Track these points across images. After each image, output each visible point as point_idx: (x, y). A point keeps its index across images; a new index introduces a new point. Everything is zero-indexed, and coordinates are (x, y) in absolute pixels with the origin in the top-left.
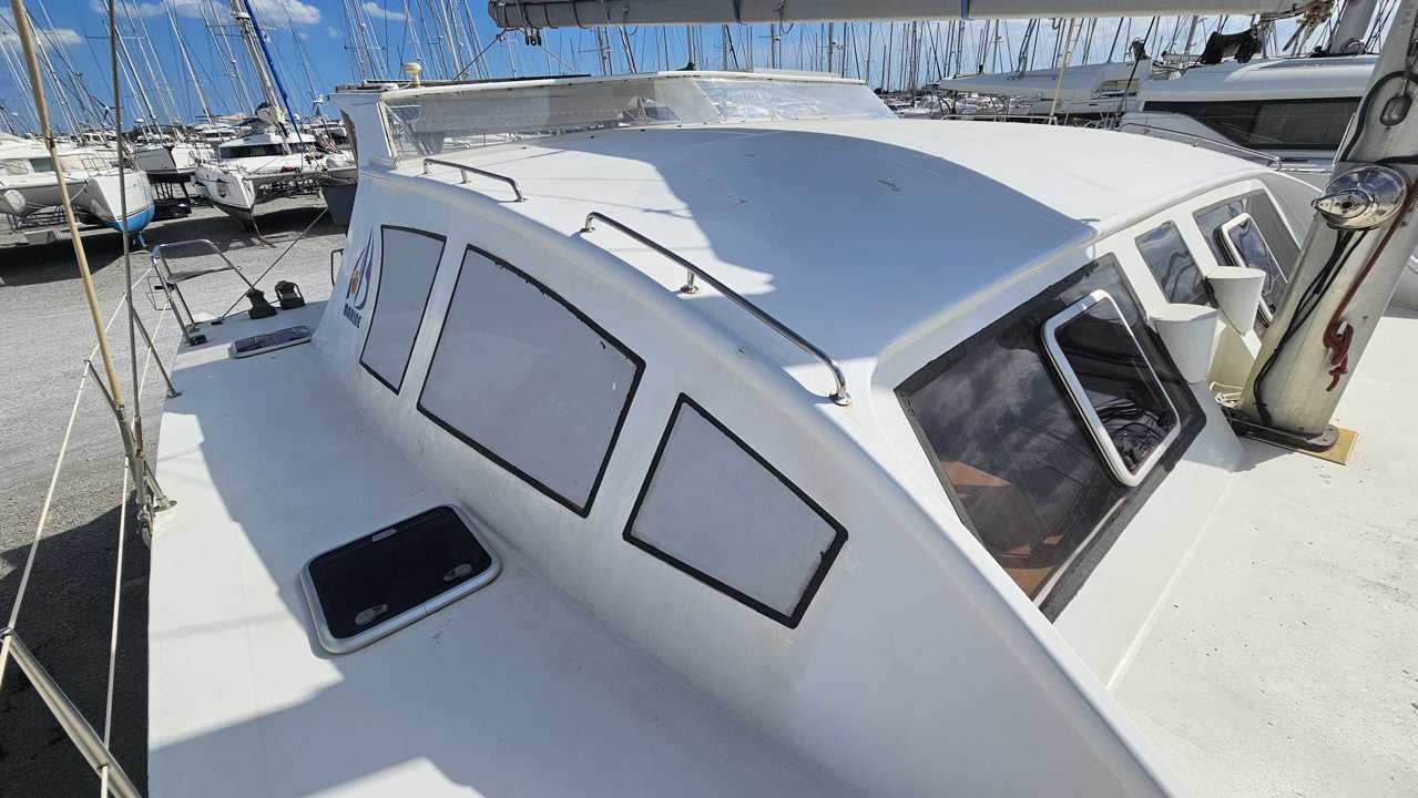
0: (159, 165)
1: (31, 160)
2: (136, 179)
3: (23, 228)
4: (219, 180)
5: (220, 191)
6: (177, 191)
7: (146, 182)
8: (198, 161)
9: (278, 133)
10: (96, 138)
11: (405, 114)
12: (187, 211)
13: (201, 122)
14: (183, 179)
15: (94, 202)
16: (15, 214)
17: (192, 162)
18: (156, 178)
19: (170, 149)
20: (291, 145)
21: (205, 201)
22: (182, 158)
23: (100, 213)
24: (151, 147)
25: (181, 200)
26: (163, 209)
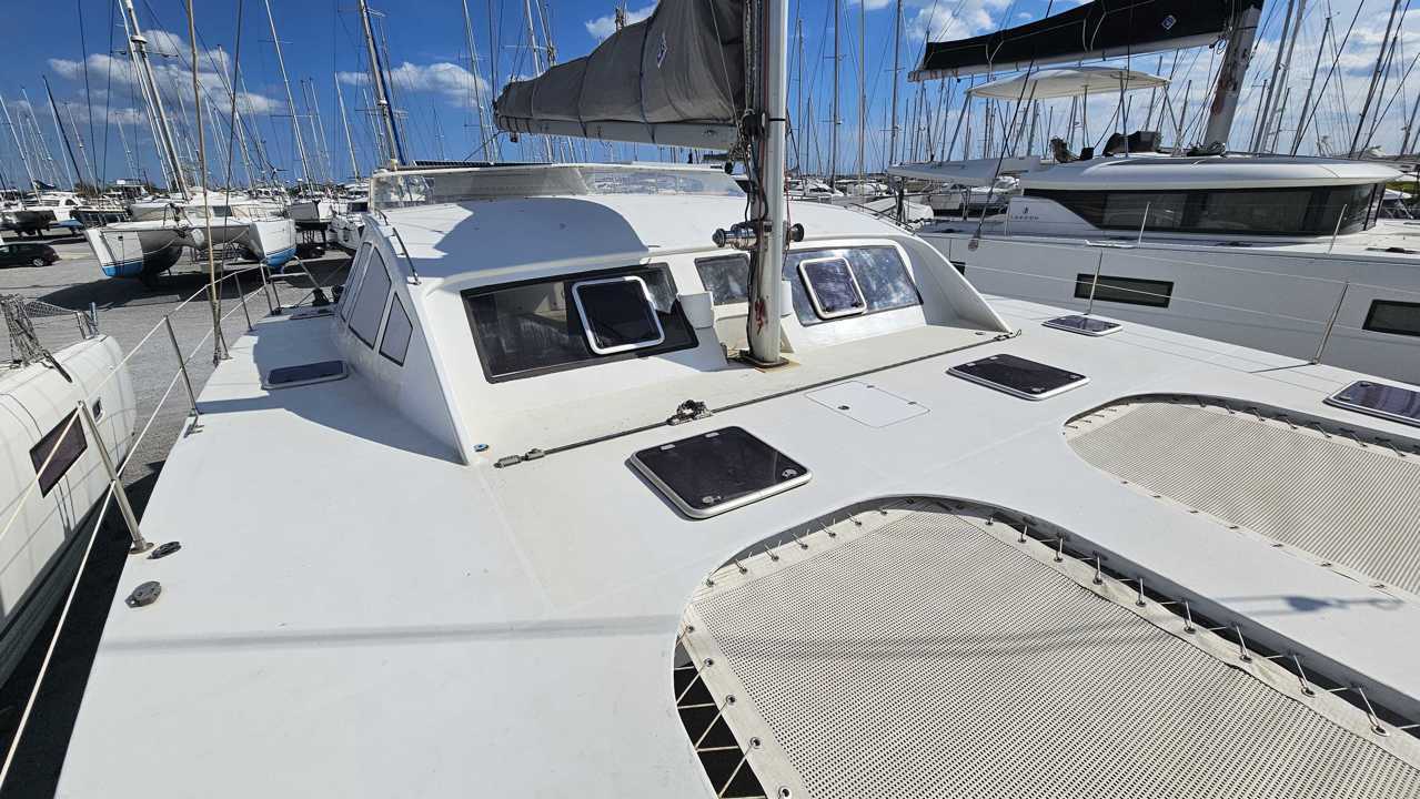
0: (305, 216)
1: (214, 208)
2: (288, 224)
3: (201, 260)
4: (345, 228)
5: (344, 237)
6: (318, 237)
7: (293, 229)
8: (334, 213)
9: (397, 193)
10: (267, 193)
11: (430, 183)
12: (322, 253)
13: (351, 182)
14: (322, 227)
15: (253, 242)
16: (196, 248)
17: (330, 213)
18: (303, 226)
19: (317, 203)
20: (405, 202)
21: (335, 245)
22: (324, 213)
23: (257, 251)
24: (304, 201)
25: (320, 245)
26: (303, 250)
